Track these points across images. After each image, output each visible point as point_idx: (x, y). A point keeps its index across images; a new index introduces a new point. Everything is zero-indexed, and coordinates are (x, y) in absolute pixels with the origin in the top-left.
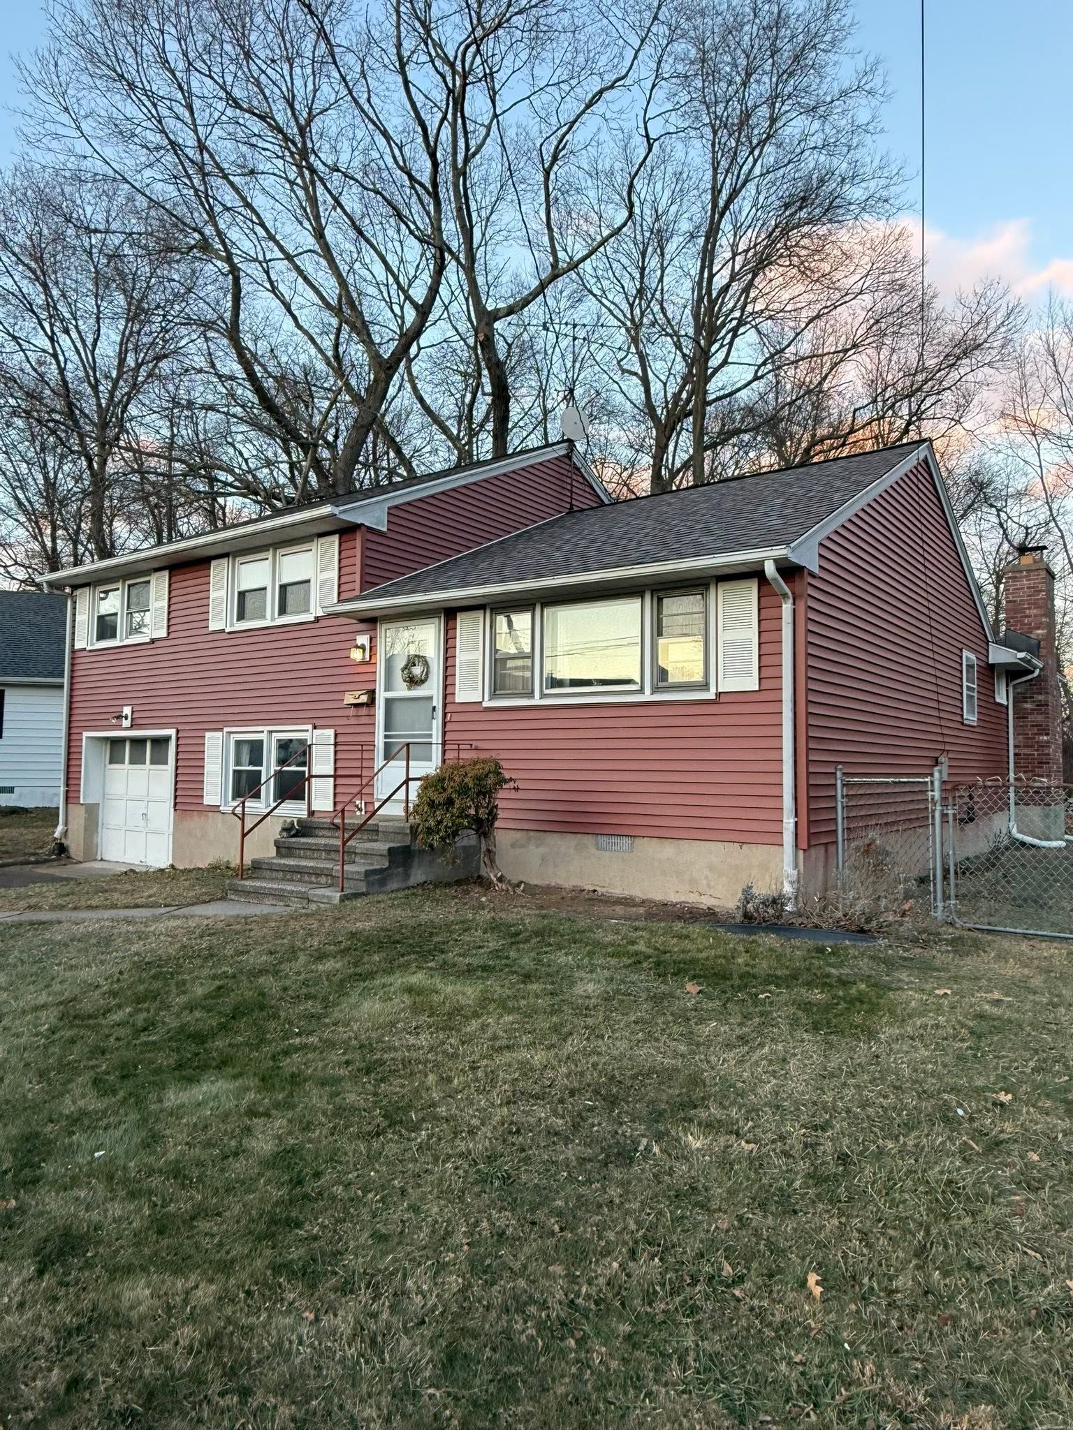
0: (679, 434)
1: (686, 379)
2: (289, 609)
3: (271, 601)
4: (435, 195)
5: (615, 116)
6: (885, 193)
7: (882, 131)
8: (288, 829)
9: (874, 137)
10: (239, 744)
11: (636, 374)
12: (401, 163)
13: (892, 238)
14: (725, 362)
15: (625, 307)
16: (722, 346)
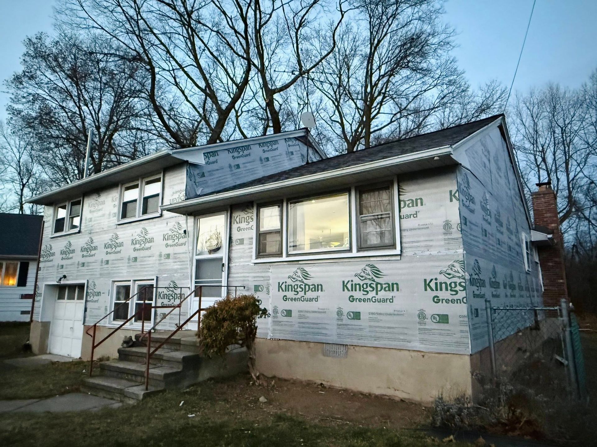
0: (358, 145)
1: (361, 123)
2: (149, 211)
3: (139, 206)
4: (246, 39)
5: (326, 4)
6: (447, 40)
7: (445, 12)
8: (128, 342)
9: (442, 15)
10: (118, 287)
11: (338, 122)
12: (231, 25)
13: (449, 62)
14: (378, 113)
15: (332, 93)
16: (375, 109)
